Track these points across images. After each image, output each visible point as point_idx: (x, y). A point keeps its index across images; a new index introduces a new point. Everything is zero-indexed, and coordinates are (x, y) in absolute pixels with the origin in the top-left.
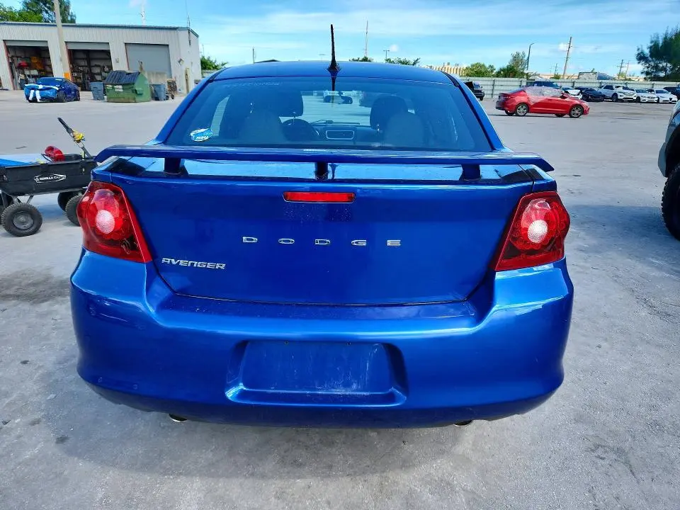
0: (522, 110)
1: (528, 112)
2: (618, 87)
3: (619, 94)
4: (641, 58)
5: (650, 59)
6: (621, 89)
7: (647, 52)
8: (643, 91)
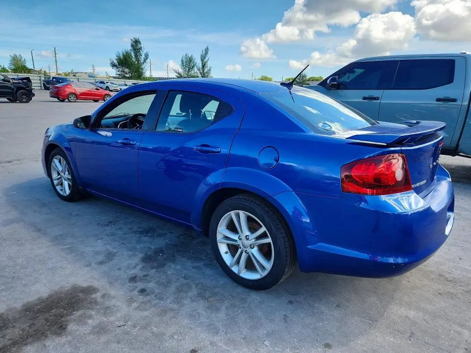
0: (72, 98)
1: (77, 99)
2: (107, 83)
3: (110, 87)
4: (114, 65)
5: (118, 66)
6: (110, 84)
7: (116, 62)
8: (122, 85)
